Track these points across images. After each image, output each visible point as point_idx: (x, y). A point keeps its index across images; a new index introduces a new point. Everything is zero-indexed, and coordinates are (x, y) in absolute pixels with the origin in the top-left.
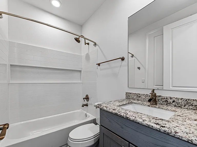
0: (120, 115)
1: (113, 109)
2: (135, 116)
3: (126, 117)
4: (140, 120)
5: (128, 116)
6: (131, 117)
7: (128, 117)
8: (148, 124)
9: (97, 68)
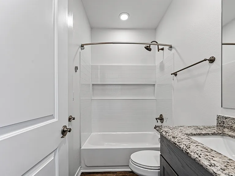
0: (179, 147)
1: (173, 136)
2: (200, 153)
3: (186, 152)
4: (205, 163)
5: (188, 151)
6: (192, 154)
7: (188, 153)
8: (216, 174)
9: (173, 79)
